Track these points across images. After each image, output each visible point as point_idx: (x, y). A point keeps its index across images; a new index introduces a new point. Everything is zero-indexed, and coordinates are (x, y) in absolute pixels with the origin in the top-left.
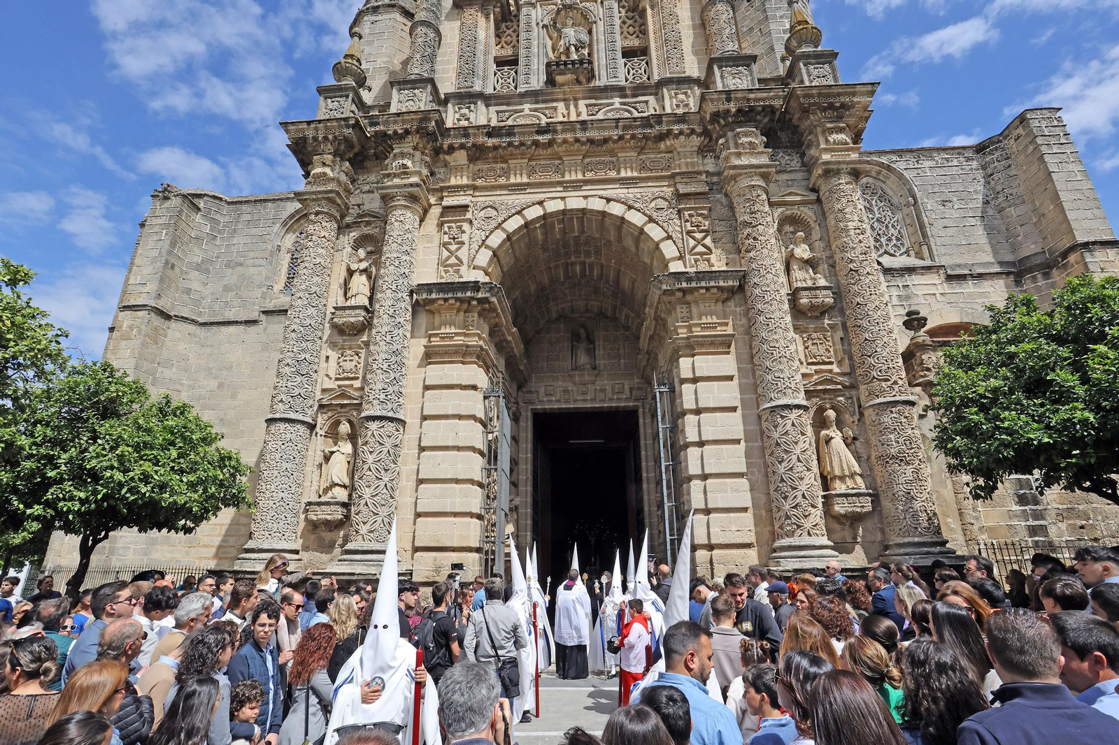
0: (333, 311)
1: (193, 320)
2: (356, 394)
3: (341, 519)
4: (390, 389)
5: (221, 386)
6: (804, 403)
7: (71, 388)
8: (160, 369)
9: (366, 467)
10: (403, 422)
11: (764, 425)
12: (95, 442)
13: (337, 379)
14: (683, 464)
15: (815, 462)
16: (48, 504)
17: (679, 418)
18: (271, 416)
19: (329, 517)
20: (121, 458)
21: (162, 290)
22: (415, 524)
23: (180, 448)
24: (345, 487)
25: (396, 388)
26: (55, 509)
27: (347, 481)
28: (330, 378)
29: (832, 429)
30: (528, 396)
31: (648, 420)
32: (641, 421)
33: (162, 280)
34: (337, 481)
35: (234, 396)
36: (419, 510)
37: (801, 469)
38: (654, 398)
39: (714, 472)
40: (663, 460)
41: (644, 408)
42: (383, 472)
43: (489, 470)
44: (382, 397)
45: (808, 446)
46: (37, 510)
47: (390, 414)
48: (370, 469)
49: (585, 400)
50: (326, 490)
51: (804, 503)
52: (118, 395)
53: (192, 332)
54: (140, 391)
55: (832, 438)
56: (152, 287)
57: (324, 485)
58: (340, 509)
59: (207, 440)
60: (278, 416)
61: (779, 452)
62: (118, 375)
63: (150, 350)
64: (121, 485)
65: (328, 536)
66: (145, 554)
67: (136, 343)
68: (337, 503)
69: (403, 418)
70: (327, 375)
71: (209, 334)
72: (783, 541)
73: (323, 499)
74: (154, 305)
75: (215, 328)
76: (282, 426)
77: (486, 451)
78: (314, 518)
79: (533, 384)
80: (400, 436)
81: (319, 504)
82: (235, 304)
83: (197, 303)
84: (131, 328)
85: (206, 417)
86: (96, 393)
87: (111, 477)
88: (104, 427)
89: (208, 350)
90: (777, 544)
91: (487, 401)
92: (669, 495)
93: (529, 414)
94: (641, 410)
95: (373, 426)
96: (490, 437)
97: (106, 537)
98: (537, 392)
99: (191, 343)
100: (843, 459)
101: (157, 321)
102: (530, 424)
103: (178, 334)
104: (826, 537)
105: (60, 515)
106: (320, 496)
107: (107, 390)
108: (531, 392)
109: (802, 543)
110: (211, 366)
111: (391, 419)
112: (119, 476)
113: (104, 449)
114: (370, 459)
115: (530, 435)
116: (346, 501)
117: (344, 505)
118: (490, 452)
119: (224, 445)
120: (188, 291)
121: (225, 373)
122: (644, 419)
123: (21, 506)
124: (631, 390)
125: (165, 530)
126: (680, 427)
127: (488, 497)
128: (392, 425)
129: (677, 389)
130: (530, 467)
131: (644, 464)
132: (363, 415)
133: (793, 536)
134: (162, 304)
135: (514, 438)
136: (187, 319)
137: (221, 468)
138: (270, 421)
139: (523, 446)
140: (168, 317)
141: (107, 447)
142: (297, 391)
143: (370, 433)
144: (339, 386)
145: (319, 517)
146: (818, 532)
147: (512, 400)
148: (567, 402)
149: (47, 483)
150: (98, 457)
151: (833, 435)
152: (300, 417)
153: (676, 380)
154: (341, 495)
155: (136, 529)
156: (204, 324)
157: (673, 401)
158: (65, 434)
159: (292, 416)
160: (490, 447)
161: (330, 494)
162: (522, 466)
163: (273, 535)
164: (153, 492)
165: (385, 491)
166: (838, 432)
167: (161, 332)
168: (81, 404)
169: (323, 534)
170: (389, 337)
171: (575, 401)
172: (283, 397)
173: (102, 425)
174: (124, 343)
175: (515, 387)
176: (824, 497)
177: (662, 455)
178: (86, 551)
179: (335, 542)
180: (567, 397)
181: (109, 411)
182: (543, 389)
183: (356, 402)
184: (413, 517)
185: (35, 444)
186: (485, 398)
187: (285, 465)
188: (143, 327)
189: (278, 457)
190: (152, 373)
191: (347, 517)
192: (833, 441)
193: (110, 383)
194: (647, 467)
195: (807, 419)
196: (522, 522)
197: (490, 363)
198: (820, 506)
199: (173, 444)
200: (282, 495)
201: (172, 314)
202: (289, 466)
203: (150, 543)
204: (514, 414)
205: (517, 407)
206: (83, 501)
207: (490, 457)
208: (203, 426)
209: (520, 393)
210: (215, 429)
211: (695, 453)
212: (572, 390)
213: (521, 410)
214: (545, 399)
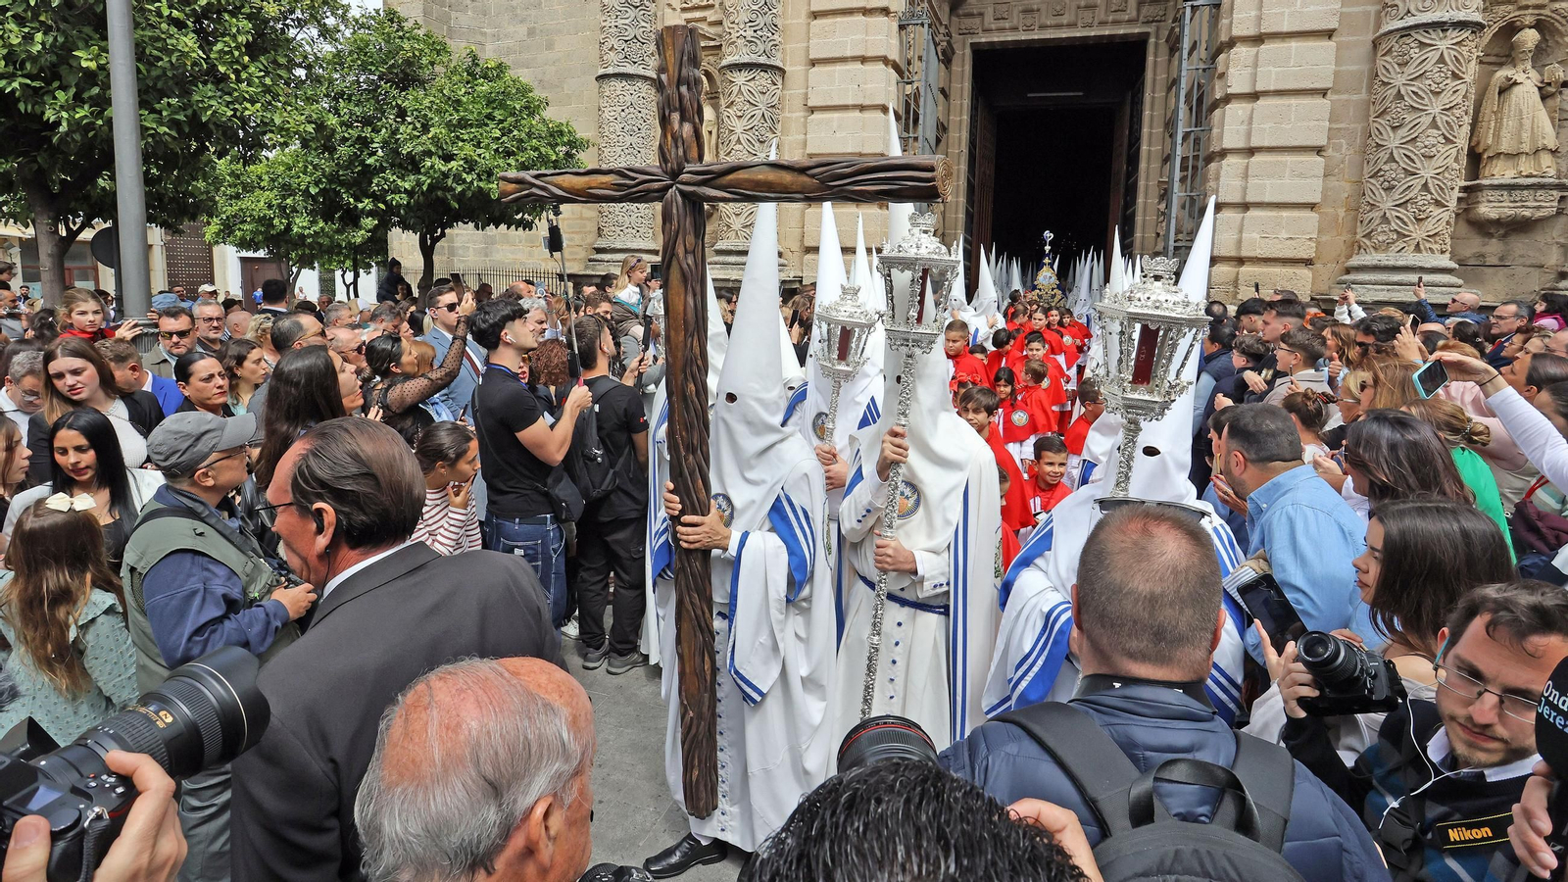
2: (712, 31)
4: (761, 21)
5: (531, 32)
6: (1478, 17)
7: (361, 49)
8: (453, 15)
9: (734, 138)
10: (782, 71)
11: (1380, 63)
12: (404, 120)
13: (684, 10)
14: (1215, 131)
15: (1466, 129)
16: (377, 198)
17: (1219, 52)
18: (601, 71)
20: (435, 140)
22: (803, 217)
23: (501, 122)
25: (768, 19)
26: (386, 203)
28: (674, 9)
29: (1520, 67)
30: (968, 22)
31: (1164, 58)
32: (1150, 58)
35: (550, 46)
37: (1433, 141)
38: (1179, 18)
39: (1266, 144)
40: (1180, 124)
41: (1157, 37)
42: (757, 145)
43: (904, 142)
44: (750, 33)
45: (1459, 100)
46: (366, 204)
47: (763, 60)
48: (739, 141)
49: (1059, 26)
51: (1423, 199)
52: (415, 55)
54: (440, 49)
55: (1516, 83)
59: (531, 109)
60: (610, 70)
61: (1397, 108)
62: (407, 25)
66: (486, 255)
69: (781, 65)
70: (669, 5)
72: (1368, 257)
76: (618, 85)
77: (901, 111)
79: (974, 3)
80: (778, 92)
85: (525, 76)
87: (432, 167)
88: (409, 100)
90: (1355, 261)
91: (903, 33)
92: (1183, 180)
93: (968, 51)
94: (1152, 40)
95: (740, 78)
96: (909, 89)
97: (443, 235)
98: (981, 14)
100: (1527, 123)
102: (968, 68)
104: (1448, 255)
105: (392, 209)
107: (402, 49)
108: (971, 15)
109: (1400, 263)
110: (514, 3)
111: (764, 68)
112: (440, 165)
113: (415, 128)
114: (739, 126)
115: (967, 85)
118: (907, 112)
119: (552, 114)
121: (533, 12)
123: (351, 200)
124: (1140, 4)
125: (503, 227)
126: (1220, 69)
128: (766, 76)
130: (965, 135)
131: (1145, 130)
132: (724, 62)
133: (1386, 250)
135: (943, 91)
137: (553, 146)
138: (601, 78)
139: (955, 102)
141: (418, 125)
142: (631, 33)
143: (735, 89)
144: (688, 21)
146: (1434, 247)
147: (942, 30)
148: (1028, 29)
149: (368, 173)
150: (411, 140)
151: (1520, 77)
152: (641, 72)
155: (471, 225)
157: (1215, 20)
158: (369, 110)
159: (630, 69)
160: (907, 104)
162: (953, 134)
163: (626, 231)
164: (481, 180)
166: (1534, 74)
168: (377, 69)
171: (1043, 27)
172: (613, 41)
173: (405, 99)
175: (947, 9)
176: (1465, 189)
177: (1181, 115)
178: (427, 252)
180: (1029, 21)
181: (407, 78)
182: (990, 10)
183: (712, 43)
184: (801, 207)
185: (342, 124)
186: (902, 27)
187: (629, 140)
189: (618, 128)
190: (445, 20)
191: (715, 208)
192: (1516, 90)
193: (400, 37)
194: (1151, 134)
195: (1473, 48)
196: (951, 215)
198: (1453, 204)
199: (490, 117)
202: (634, 140)
203: (490, 242)
204: (944, 52)
205: (949, 42)
206: (410, 193)
207: (908, 119)
208: (524, 91)
209: (954, 19)
210: (537, 94)
211: (1240, 112)
212: (1038, 10)
213: (955, 46)
214: (993, 27)
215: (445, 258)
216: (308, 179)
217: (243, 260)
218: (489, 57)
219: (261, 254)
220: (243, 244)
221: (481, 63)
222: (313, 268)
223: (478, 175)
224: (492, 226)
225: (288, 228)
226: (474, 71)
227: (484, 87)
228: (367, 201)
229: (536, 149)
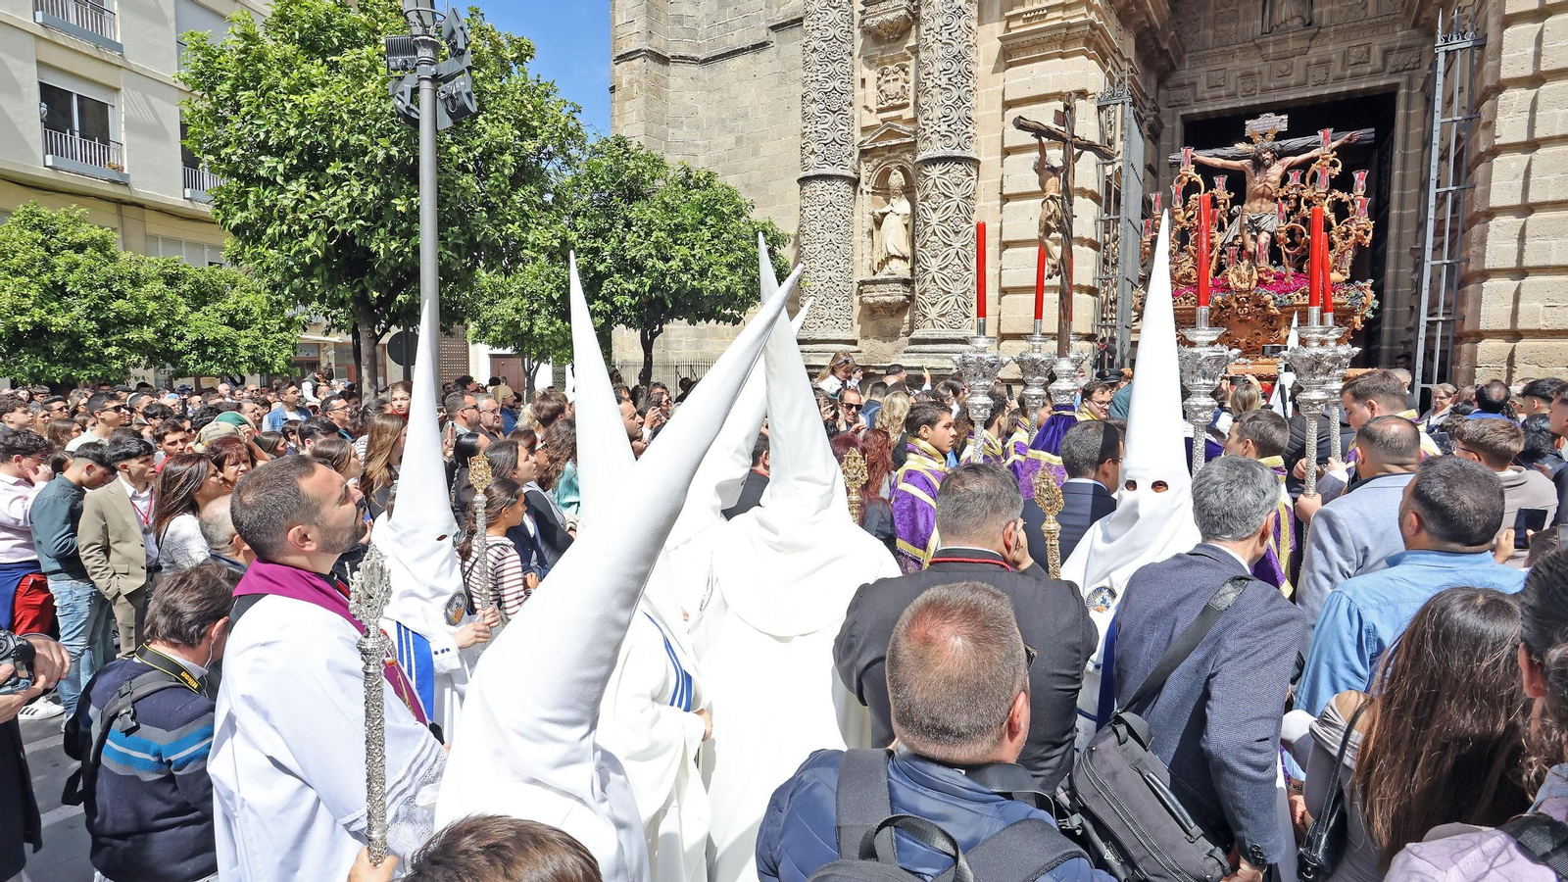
0: (863, 8)
1: (693, 59)
2: (909, 128)
3: (904, 301)
4: (954, 115)
5: (739, 141)
8: (671, 131)
9: (929, 230)
10: (975, 163)
12: (630, 230)
13: (880, 111)
14: (1479, 189)
17: (1485, 97)
18: (803, 174)
19: (888, 299)
20: (657, 245)
21: (652, 25)
22: (1000, 303)
23: (713, 226)
24: (905, 259)
25: (962, 112)
26: (612, 303)
27: (907, 251)
28: (871, 111)
30: (1178, 94)
31: (1417, 110)
32: (1400, 112)
33: (649, 12)
34: (894, 252)
35: (755, 153)
36: (1004, 285)
38: (1434, 65)
39: (1551, 198)
40: (1433, 184)
42: (952, 235)
43: (1107, 222)
44: (944, 128)
47: (957, 153)
48: (934, 232)
49: (1284, 88)
50: (882, 264)
52: (638, 173)
53: (694, 75)
54: (658, 164)
56: (640, 24)
57: (879, 257)
58: (901, 288)
59: (739, 213)
60: (811, 173)
62: (633, 147)
63: (656, 109)
64: (663, 275)
65: (890, 323)
67: (640, 101)
68: (896, 281)
69: (974, 156)
70: (866, 107)
71: (714, 73)
73: (879, 277)
74: (647, 48)
75: (718, 64)
76: (818, 185)
77: (1102, 193)
78: (871, 301)
79: (1184, 73)
80: (973, 183)
81: (874, 283)
82: (736, 23)
83: (692, 32)
84: (630, 83)
85: (732, 181)
86: (618, 174)
87: (653, 266)
88: (635, 211)
89: (717, 96)
91: (1103, 115)
92: (1438, 248)
93: (1178, 124)
94: (1403, 91)
95: (935, 172)
96: (1109, 170)
97: (661, 330)
98: (1194, 84)
99: (696, 90)
101: (656, 68)
102: (1179, 142)
103: (680, 82)
106: (875, 273)
107: (627, 168)
108: (1181, 86)
110: (724, 116)
111: (958, 160)
112: (660, 265)
113: (639, 236)
114: (934, 218)
116: (908, 277)
117: (906, 282)
118: (1108, 193)
119: (757, 216)
120: (679, 19)
121: (740, 123)
122: (1408, 107)
124: (1386, 53)
125: (713, 322)
126: (1484, 118)
127: (1106, 262)
128: (960, 167)
129: (1491, 39)
131: (1395, 192)
132: (919, 158)
134: (657, 44)
135: (1149, 168)
136: (685, 58)
138: (803, 181)
139: (1164, 178)
140: (663, 60)
141: (642, 234)
142: (830, 136)
143: (930, 183)
144: (884, 121)
145: (877, 299)
147: (1148, 105)
148: (1248, 94)
150: (635, 246)
152: (838, 171)
153: (1492, 21)
154: (901, 269)
155: (685, 321)
156: (706, 61)
157: (1476, 70)
158: (602, 223)
159: (829, 170)
160: (1108, 185)
161: (886, 269)
163: (826, 323)
164: (694, 279)
165: (957, 261)
167: (662, 82)
168: (607, 188)
169: (884, 321)
170: (945, 34)
171: (1264, 91)
172: (814, 146)
173: (631, 211)
174: (627, 105)
175: (1153, 82)
177: (1434, 175)
178: (647, 346)
179: (899, 329)
180: (1248, 86)
181: (633, 193)
182: (1204, 79)
183: (907, 140)
184: (997, 294)
186: (1100, 109)
187: (828, 236)
188: (642, 80)
189: (818, 226)
190: (662, 137)
191: (911, 298)
193: (627, 159)
194: (1402, 197)
197: (1107, 49)
199: (702, 222)
200: (829, 274)
201: (668, 55)
202: (832, 236)
203: (702, 335)
204: (1151, 128)
205: (1156, 117)
206: (633, 294)
207: (1108, 201)
208: (731, 195)
209: (1162, 91)
210: (745, 197)
211: (1513, 165)
212: (1260, 73)
213: (1163, 120)
214: (1207, 95)
215: (660, 352)
216: (551, 286)
217: (493, 356)
218: (700, 165)
219: (509, 351)
220: (496, 343)
221: (694, 174)
222: (548, 363)
223: (693, 275)
224: (703, 321)
225: (531, 329)
226: (688, 182)
227: (697, 196)
228: (597, 303)
229: (744, 250)
